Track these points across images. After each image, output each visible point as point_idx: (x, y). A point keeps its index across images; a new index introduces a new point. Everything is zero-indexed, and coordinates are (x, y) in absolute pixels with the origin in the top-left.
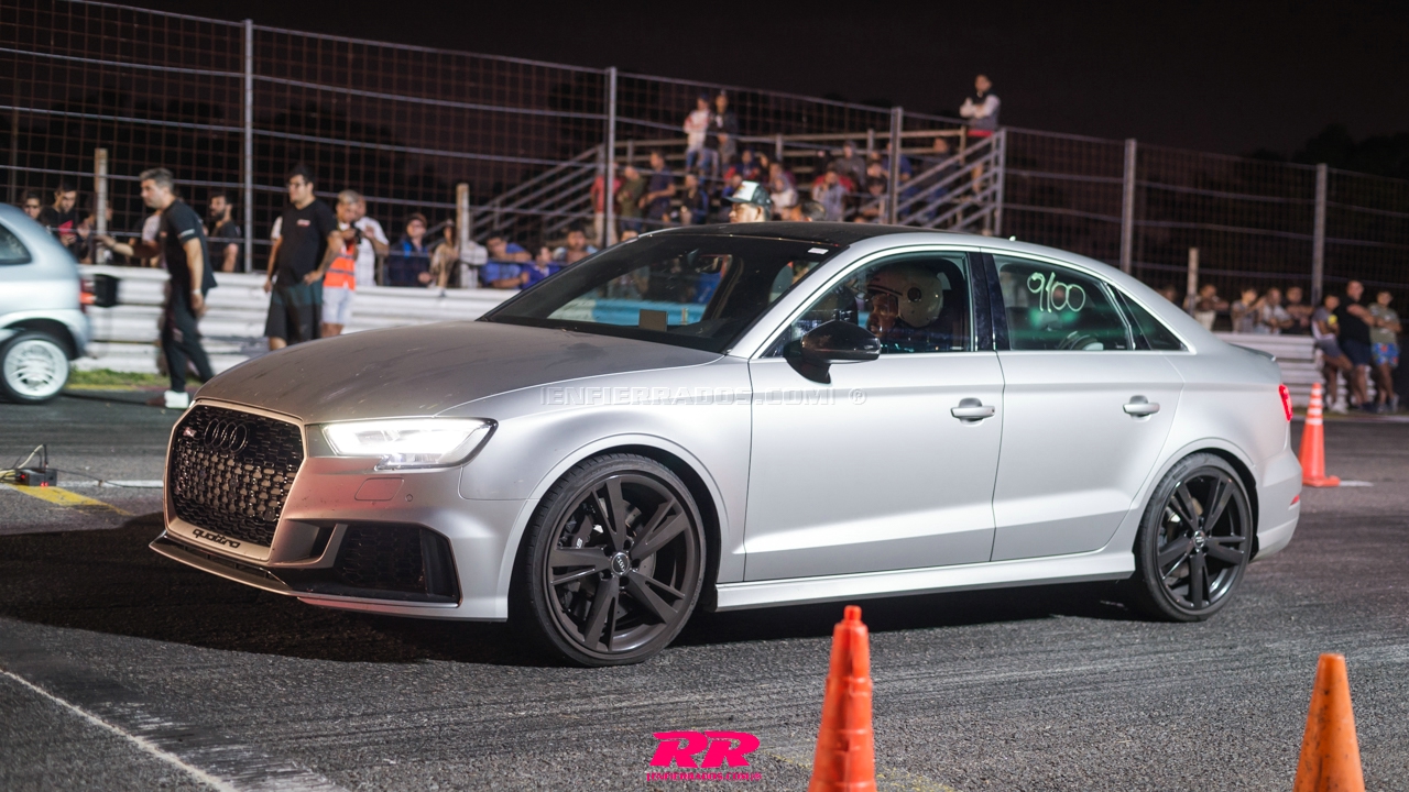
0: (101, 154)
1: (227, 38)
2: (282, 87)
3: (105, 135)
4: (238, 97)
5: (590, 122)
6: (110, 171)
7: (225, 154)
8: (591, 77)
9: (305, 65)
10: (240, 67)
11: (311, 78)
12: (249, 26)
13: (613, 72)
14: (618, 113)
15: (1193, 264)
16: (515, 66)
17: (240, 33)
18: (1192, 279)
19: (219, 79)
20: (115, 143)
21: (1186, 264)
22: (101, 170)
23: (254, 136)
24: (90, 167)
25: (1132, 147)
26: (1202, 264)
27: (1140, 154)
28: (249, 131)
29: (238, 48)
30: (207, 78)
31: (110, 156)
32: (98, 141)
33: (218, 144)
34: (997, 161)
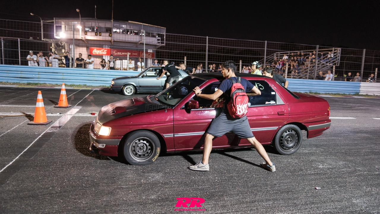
0: (185, 57)
1: (204, 39)
2: (212, 46)
3: (186, 54)
4: (206, 48)
5: (262, 50)
6: (186, 60)
7: (203, 57)
8: (262, 42)
9: (216, 43)
10: (206, 44)
11: (217, 45)
12: (207, 37)
13: (266, 42)
14: (267, 48)
15: (376, 71)
16: (249, 41)
17: (206, 38)
19: (203, 46)
20: (187, 55)
22: (185, 59)
23: (208, 54)
24: (184, 59)
25: (365, 50)
26: (378, 71)
27: (366, 51)
28: (207, 53)
29: (206, 41)
30: (201, 45)
31: (186, 57)
32: (184, 55)
33: (202, 55)
34: (339, 54)
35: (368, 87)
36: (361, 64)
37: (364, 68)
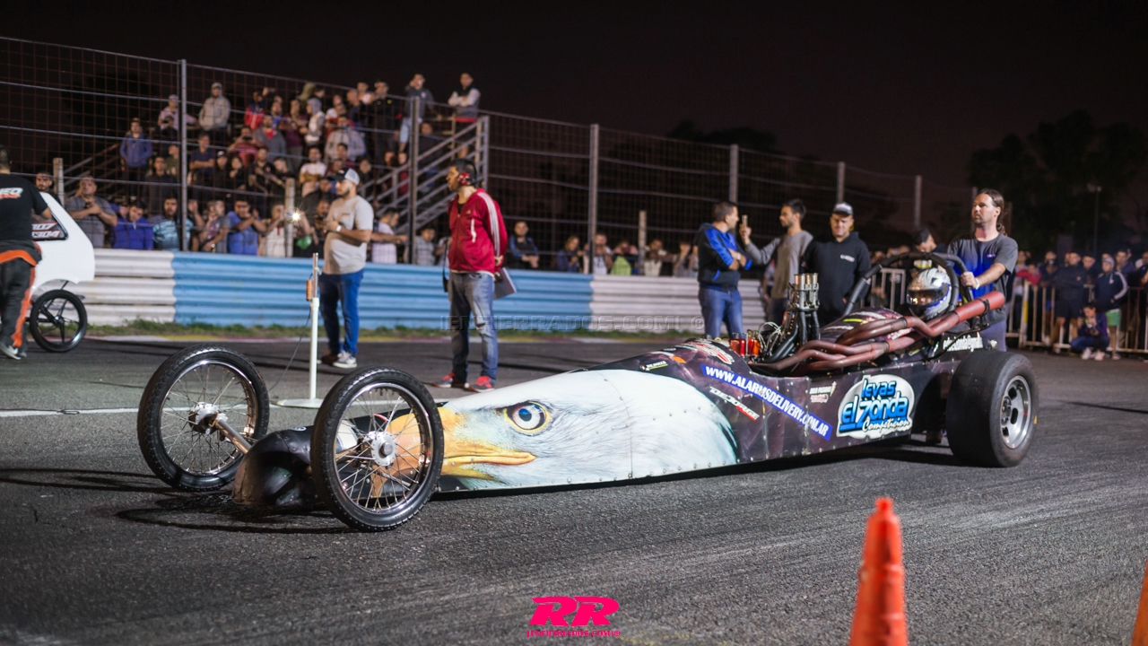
8: (165, 66)
15: (643, 224)
18: (642, 235)
21: (637, 223)
25: (595, 130)
26: (649, 223)
27: (601, 134)
34: (482, 143)
35: (619, 295)
36: (587, 192)
37: (600, 211)
